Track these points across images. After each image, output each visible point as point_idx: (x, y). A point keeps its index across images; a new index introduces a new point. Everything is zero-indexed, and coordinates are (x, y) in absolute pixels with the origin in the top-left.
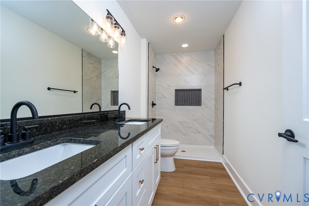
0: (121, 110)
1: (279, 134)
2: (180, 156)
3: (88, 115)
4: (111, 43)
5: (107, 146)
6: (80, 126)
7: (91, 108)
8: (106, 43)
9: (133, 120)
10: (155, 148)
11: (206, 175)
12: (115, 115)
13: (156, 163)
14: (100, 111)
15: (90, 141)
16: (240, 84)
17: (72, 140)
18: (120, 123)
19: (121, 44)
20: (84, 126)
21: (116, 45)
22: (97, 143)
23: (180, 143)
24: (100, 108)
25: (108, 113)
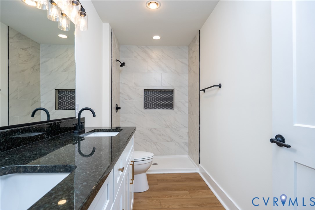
0: (81, 117)
3: (34, 127)
4: (64, 24)
5: (88, 173)
6: (23, 144)
7: (33, 116)
8: (57, 23)
9: (97, 130)
10: (130, 165)
11: (185, 190)
12: (73, 125)
13: (132, 183)
14: (49, 121)
15: (54, 168)
16: (220, 86)
17: (21, 169)
18: (81, 136)
19: (79, 26)
20: (29, 143)
21: (72, 26)
22: (65, 169)
23: (154, 155)
24: (48, 116)
25: (61, 122)
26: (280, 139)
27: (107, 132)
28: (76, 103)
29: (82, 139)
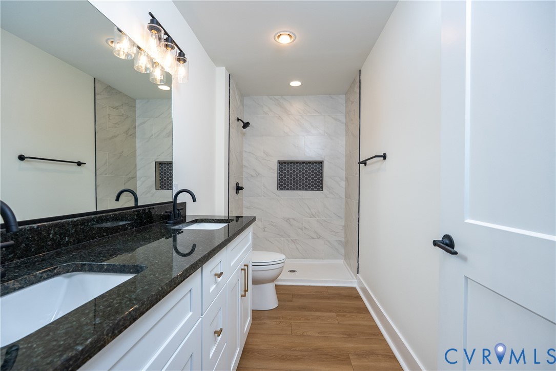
0: (177, 202)
1: (434, 241)
2: (286, 280)
3: (113, 215)
4: (158, 75)
6: (98, 236)
7: (117, 199)
8: (147, 76)
9: (201, 219)
10: (242, 270)
11: (330, 311)
12: (166, 212)
13: (245, 296)
14: (136, 206)
15: (123, 267)
16: (384, 157)
17: (86, 267)
18: (176, 227)
19: (177, 78)
20: (106, 235)
21: (168, 79)
22: (135, 269)
23: (287, 257)
24: (136, 200)
25: (153, 208)
26: (447, 241)
27: (215, 222)
28: (173, 183)
29: (179, 231)
